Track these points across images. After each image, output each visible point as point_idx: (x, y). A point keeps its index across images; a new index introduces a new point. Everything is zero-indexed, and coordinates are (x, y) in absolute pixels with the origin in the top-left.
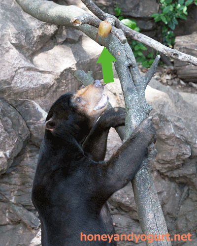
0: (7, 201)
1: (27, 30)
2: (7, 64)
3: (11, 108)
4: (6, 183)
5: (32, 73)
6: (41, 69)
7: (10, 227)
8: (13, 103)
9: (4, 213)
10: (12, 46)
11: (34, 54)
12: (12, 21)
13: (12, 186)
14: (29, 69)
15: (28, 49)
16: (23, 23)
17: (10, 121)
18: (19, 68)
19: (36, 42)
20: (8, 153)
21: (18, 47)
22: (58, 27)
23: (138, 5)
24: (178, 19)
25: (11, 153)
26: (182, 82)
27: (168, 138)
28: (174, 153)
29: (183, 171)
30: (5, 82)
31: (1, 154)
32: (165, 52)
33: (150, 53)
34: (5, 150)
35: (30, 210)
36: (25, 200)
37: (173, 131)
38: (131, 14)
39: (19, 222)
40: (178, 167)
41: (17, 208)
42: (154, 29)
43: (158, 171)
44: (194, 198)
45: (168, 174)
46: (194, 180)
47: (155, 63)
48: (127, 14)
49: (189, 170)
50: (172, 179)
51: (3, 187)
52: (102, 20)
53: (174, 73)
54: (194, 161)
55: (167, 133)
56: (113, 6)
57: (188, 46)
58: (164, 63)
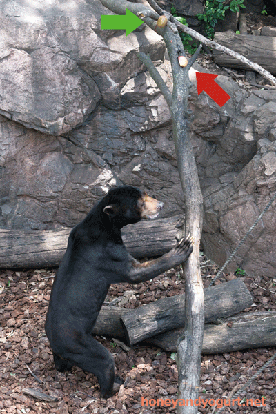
0: (82, 146)
2: (88, 44)
3: (88, 77)
4: (82, 133)
5: (106, 52)
6: (113, 49)
7: (83, 165)
8: (91, 73)
9: (79, 155)
10: (92, 31)
11: (109, 38)
12: (93, 12)
13: (86, 136)
15: (104, 34)
16: (101, 14)
17: (87, 87)
18: (97, 48)
20: (84, 110)
21: (97, 31)
23: (189, 6)
24: (218, 19)
25: (87, 111)
26: (217, 67)
27: (204, 107)
28: (208, 119)
29: (213, 133)
30: (86, 57)
31: (79, 111)
32: (206, 43)
33: (195, 43)
34: (82, 108)
35: (98, 154)
36: (95, 146)
37: (208, 103)
38: (183, 13)
39: (90, 162)
40: (209, 130)
41: (88, 152)
42: (199, 25)
43: (195, 131)
44: (220, 154)
45: (202, 134)
46: (221, 140)
47: (198, 50)
48: (180, 12)
49: (218, 132)
50: (204, 138)
51: (79, 135)
52: (161, 15)
53: (212, 59)
54: (221, 126)
55: (203, 104)
56: (170, 6)
57: (224, 39)
58: (205, 51)
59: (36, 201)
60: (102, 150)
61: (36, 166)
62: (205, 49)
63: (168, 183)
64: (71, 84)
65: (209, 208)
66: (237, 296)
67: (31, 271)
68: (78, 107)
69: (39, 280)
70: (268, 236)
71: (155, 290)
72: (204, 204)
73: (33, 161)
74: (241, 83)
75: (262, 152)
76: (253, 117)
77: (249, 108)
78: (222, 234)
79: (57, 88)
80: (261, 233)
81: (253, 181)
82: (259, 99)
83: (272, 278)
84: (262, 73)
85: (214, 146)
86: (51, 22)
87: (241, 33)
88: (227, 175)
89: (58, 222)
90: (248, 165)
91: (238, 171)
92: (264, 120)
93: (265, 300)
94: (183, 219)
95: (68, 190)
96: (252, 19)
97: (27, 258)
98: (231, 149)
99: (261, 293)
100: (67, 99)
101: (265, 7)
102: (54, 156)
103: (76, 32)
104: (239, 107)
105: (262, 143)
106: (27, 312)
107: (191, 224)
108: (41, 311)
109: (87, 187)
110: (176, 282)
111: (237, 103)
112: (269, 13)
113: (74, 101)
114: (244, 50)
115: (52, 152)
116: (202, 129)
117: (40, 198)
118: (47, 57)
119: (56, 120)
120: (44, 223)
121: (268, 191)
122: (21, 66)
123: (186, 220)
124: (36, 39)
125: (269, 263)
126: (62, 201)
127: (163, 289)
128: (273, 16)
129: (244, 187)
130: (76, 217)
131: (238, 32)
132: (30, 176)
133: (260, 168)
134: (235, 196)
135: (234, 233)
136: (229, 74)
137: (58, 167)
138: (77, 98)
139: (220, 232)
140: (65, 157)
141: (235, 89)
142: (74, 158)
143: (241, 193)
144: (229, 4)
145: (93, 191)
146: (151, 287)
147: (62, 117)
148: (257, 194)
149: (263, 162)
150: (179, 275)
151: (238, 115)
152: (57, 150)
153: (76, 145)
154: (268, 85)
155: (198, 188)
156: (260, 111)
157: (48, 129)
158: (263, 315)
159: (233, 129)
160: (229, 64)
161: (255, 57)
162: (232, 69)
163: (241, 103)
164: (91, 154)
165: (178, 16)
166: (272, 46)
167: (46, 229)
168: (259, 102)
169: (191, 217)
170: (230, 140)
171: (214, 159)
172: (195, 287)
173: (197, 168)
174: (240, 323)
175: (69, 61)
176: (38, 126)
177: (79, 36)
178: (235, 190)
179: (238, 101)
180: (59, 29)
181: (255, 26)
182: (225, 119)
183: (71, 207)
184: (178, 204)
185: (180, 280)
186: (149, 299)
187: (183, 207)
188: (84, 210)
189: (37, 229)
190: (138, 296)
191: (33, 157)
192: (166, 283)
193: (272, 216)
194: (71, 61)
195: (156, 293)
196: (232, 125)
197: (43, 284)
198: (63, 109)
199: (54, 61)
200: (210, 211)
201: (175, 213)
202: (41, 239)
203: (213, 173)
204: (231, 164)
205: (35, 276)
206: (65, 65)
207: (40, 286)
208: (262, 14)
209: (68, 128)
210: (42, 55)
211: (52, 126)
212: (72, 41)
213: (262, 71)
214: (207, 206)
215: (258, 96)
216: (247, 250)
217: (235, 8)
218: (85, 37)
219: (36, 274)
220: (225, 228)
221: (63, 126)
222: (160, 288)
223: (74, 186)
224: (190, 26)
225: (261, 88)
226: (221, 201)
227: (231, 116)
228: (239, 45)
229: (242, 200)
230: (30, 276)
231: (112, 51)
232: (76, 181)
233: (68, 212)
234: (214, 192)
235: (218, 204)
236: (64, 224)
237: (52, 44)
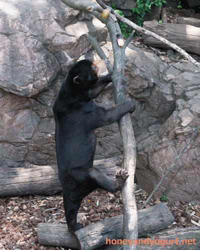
0: (46, 105)
1: (63, 12)
2: (51, 30)
3: (51, 54)
4: (46, 95)
5: (64, 36)
7: (47, 119)
8: (53, 51)
9: (44, 111)
10: (54, 20)
11: (66, 25)
12: (55, 7)
13: (49, 97)
15: (63, 23)
16: (61, 8)
17: (50, 61)
18: (57, 33)
19: (67, 19)
20: (48, 78)
21: (57, 21)
22: (80, 11)
23: (124, 3)
24: (146, 12)
25: (50, 79)
26: (146, 46)
27: (136, 76)
28: (139, 84)
29: (143, 95)
30: (49, 40)
31: (44, 79)
32: (138, 29)
33: (129, 29)
34: (47, 77)
37: (139, 73)
38: (120, 7)
39: (52, 117)
40: (140, 93)
41: (51, 109)
42: (132, 16)
43: (129, 94)
44: (148, 110)
45: (135, 96)
46: (149, 100)
47: (132, 34)
48: (118, 7)
49: (146, 94)
50: (137, 99)
51: (44, 97)
52: (104, 9)
53: (142, 41)
54: (149, 90)
55: (136, 74)
56: (111, 2)
57: (150, 27)
58: (137, 35)
59: (12, 146)
61: (12, 120)
62: (137, 34)
63: (110, 132)
64: (38, 59)
65: (140, 151)
66: (162, 216)
67: (8, 198)
68: (44, 76)
69: (14, 205)
70: (184, 172)
71: (101, 212)
72: (137, 148)
73: (10, 116)
74: (163, 58)
75: (179, 109)
76: (172, 83)
77: (170, 76)
78: (151, 170)
79: (28, 62)
80: (179, 169)
81: (173, 130)
82: (176, 70)
83: (188, 203)
84: (179, 51)
85: (144, 105)
86: (24, 14)
87: (163, 22)
88: (154, 126)
89: (28, 161)
90: (169, 119)
91: (162, 123)
92: (180, 86)
93: (183, 219)
94: (121, 159)
95: (36, 138)
96: (171, 12)
97: (5, 188)
98: (156, 107)
99: (180, 214)
100: (35, 70)
101: (180, 3)
102: (26, 112)
103: (42, 22)
104: (162, 76)
105: (179, 102)
106: (5, 229)
107: (128, 163)
108: (15, 229)
109: (50, 135)
110: (116, 206)
111: (161, 73)
112: (183, 8)
113: (40, 71)
114: (165, 34)
115: (24, 109)
116: (135, 92)
117: (15, 144)
118: (20, 40)
119: (27, 85)
120: (18, 162)
121: (184, 138)
122: (2, 46)
123: (123, 159)
124: (12, 26)
125: (185, 191)
126: (31, 146)
127: (106, 212)
128: (186, 9)
129: (167, 134)
130: (41, 158)
131: (160, 21)
132: (8, 127)
133: (178, 121)
134: (160, 141)
135: (159, 169)
136: (154, 51)
137: (28, 120)
138: (43, 69)
139: (149, 168)
140: (34, 113)
141: (159, 62)
142: (40, 114)
143: (164, 139)
144: (154, 1)
145: (54, 138)
146: (97, 210)
147: (32, 83)
148: (176, 140)
149: (180, 116)
150: (118, 201)
151: (161, 82)
152: (27, 108)
153: (42, 104)
154: (183, 60)
155: (132, 136)
156: (178, 79)
157: (21, 92)
158: (181, 231)
159: (158, 92)
160: (154, 44)
161: (174, 39)
162: (156, 48)
163: (164, 73)
165: (117, 9)
166: (185, 31)
167: (19, 167)
168: (177, 72)
169: (128, 157)
170: (156, 100)
171: (144, 114)
172: (131, 210)
173: (132, 121)
174: (164, 237)
175: (37, 42)
176: (14, 90)
177: (44, 24)
178: (160, 137)
179: (161, 71)
180: (30, 19)
181: (173, 16)
182: (151, 85)
183: (38, 150)
184: (118, 148)
185: (119, 204)
186: (96, 219)
187: (121, 150)
188: (48, 152)
189: (12, 167)
190: (88, 216)
191: (10, 113)
192: (109, 207)
193: (188, 156)
194: (39, 42)
195: (101, 214)
196: (157, 89)
197: (17, 208)
198: (32, 77)
199: (26, 42)
200: (141, 153)
201: (115, 154)
202: (15, 174)
203: (143, 125)
204: (157, 117)
205: (11, 202)
206: (34, 45)
207: (15, 209)
208: (178, 8)
209: (36, 91)
210: (17, 38)
211: (24, 90)
212: (40, 28)
213: (179, 49)
214: (139, 149)
215: (176, 68)
216: (169, 182)
217: (159, 3)
218: (48, 25)
219: (12, 200)
220: (152, 165)
221: (32, 90)
222: (104, 211)
223: (40, 134)
224: (126, 17)
225: (178, 62)
226: (150, 145)
227: (156, 82)
228: (161, 31)
229: (165, 145)
230: (7, 202)
231: (69, 35)
232: (42, 131)
233: (35, 153)
234: (144, 139)
235: (147, 147)
236: (33, 163)
237: (25, 30)
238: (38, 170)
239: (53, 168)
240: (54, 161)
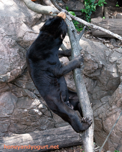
0: (21, 87)
1: (29, 16)
2: (21, 30)
3: (23, 49)
4: (21, 80)
5: (32, 34)
6: (35, 32)
7: (23, 98)
8: (24, 46)
9: (21, 92)
10: (23, 23)
11: (33, 26)
12: (24, 12)
13: (24, 81)
14: (30, 32)
15: (30, 24)
16: (28, 13)
17: (22, 54)
18: (26, 32)
19: (33, 21)
20: (22, 67)
21: (26, 23)
22: (43, 15)
23: (75, 5)
24: (92, 11)
25: (23, 67)
26: (94, 37)
27: (89, 61)
28: (91, 67)
29: (95, 74)
30: (20, 38)
31: (19, 68)
32: (88, 25)
33: (80, 25)
34: (20, 66)
35: (31, 91)
36: (29, 87)
37: (90, 58)
38: (72, 9)
39: (27, 96)
40: (93, 73)
41: (26, 90)
42: (82, 15)
43: (84, 74)
44: (100, 86)
45: (89, 75)
46: (99, 78)
47: (84, 29)
48: (71, 9)
49: (97, 74)
50: (90, 78)
51: (20, 81)
53: (91, 34)
54: (99, 70)
55: (88, 59)
56: (65, 6)
57: (96, 22)
58: (87, 30)
60: (33, 89)
62: (87, 28)
64: (13, 53)
65: (96, 117)
68: (18, 66)
72: (93, 115)
74: (108, 45)
77: (114, 59)
78: (105, 131)
79: (6, 56)
81: (120, 100)
84: (120, 39)
85: (96, 82)
87: (106, 18)
88: (105, 97)
89: (11, 131)
90: (116, 91)
91: (110, 94)
95: (16, 113)
96: (111, 10)
98: (105, 82)
100: (12, 62)
101: (117, 3)
102: (6, 94)
103: (14, 24)
104: (108, 59)
109: (26, 110)
111: (107, 56)
112: (120, 6)
113: (15, 62)
114: (108, 27)
115: (5, 92)
116: (89, 73)
119: (6, 73)
120: (3, 132)
126: (12, 119)
129: (115, 103)
130: (21, 128)
131: (104, 18)
134: (110, 109)
135: (112, 131)
136: (101, 41)
137: (9, 100)
138: (17, 60)
139: (104, 130)
140: (13, 94)
141: (105, 49)
142: (18, 95)
143: (113, 107)
144: (97, 3)
145: (30, 112)
147: (9, 72)
151: (108, 63)
152: (7, 90)
153: (18, 87)
155: (90, 106)
156: (120, 60)
157: (2, 79)
159: (106, 71)
161: (115, 30)
162: (102, 38)
163: (109, 56)
164: (27, 91)
165: (70, 11)
167: (4, 136)
170: (105, 77)
171: (97, 89)
175: (11, 41)
177: (16, 26)
178: (110, 105)
179: (107, 55)
180: (5, 23)
181: (113, 13)
182: (101, 66)
183: (18, 122)
188: (25, 123)
194: (13, 40)
196: (105, 69)
198: (10, 67)
199: (3, 41)
200: (97, 119)
202: (2, 142)
203: (96, 97)
204: (107, 91)
206: (10, 43)
208: (116, 7)
209: (13, 78)
211: (4, 77)
212: (12, 29)
215: (118, 52)
216: (120, 139)
217: (101, 4)
218: (19, 26)
220: (106, 127)
221: (10, 77)
223: (18, 110)
224: (77, 16)
225: (119, 47)
226: (103, 112)
227: (104, 64)
228: (105, 25)
229: (114, 111)
231: (35, 33)
232: (20, 108)
233: (16, 125)
234: (98, 108)
235: (101, 114)
236: (15, 132)
237: (1, 32)
238: (19, 137)
239: (31, 135)
240: (30, 130)
